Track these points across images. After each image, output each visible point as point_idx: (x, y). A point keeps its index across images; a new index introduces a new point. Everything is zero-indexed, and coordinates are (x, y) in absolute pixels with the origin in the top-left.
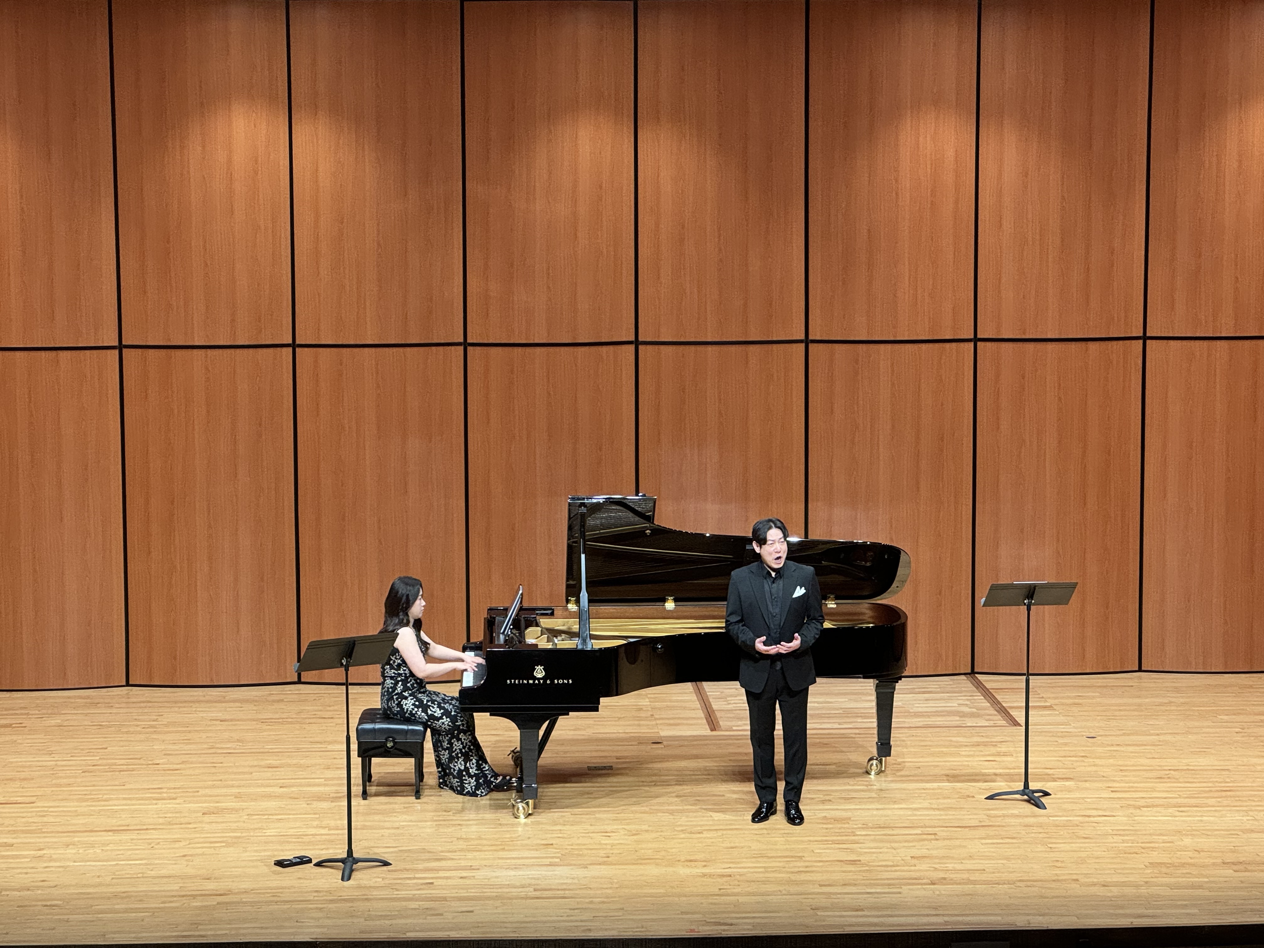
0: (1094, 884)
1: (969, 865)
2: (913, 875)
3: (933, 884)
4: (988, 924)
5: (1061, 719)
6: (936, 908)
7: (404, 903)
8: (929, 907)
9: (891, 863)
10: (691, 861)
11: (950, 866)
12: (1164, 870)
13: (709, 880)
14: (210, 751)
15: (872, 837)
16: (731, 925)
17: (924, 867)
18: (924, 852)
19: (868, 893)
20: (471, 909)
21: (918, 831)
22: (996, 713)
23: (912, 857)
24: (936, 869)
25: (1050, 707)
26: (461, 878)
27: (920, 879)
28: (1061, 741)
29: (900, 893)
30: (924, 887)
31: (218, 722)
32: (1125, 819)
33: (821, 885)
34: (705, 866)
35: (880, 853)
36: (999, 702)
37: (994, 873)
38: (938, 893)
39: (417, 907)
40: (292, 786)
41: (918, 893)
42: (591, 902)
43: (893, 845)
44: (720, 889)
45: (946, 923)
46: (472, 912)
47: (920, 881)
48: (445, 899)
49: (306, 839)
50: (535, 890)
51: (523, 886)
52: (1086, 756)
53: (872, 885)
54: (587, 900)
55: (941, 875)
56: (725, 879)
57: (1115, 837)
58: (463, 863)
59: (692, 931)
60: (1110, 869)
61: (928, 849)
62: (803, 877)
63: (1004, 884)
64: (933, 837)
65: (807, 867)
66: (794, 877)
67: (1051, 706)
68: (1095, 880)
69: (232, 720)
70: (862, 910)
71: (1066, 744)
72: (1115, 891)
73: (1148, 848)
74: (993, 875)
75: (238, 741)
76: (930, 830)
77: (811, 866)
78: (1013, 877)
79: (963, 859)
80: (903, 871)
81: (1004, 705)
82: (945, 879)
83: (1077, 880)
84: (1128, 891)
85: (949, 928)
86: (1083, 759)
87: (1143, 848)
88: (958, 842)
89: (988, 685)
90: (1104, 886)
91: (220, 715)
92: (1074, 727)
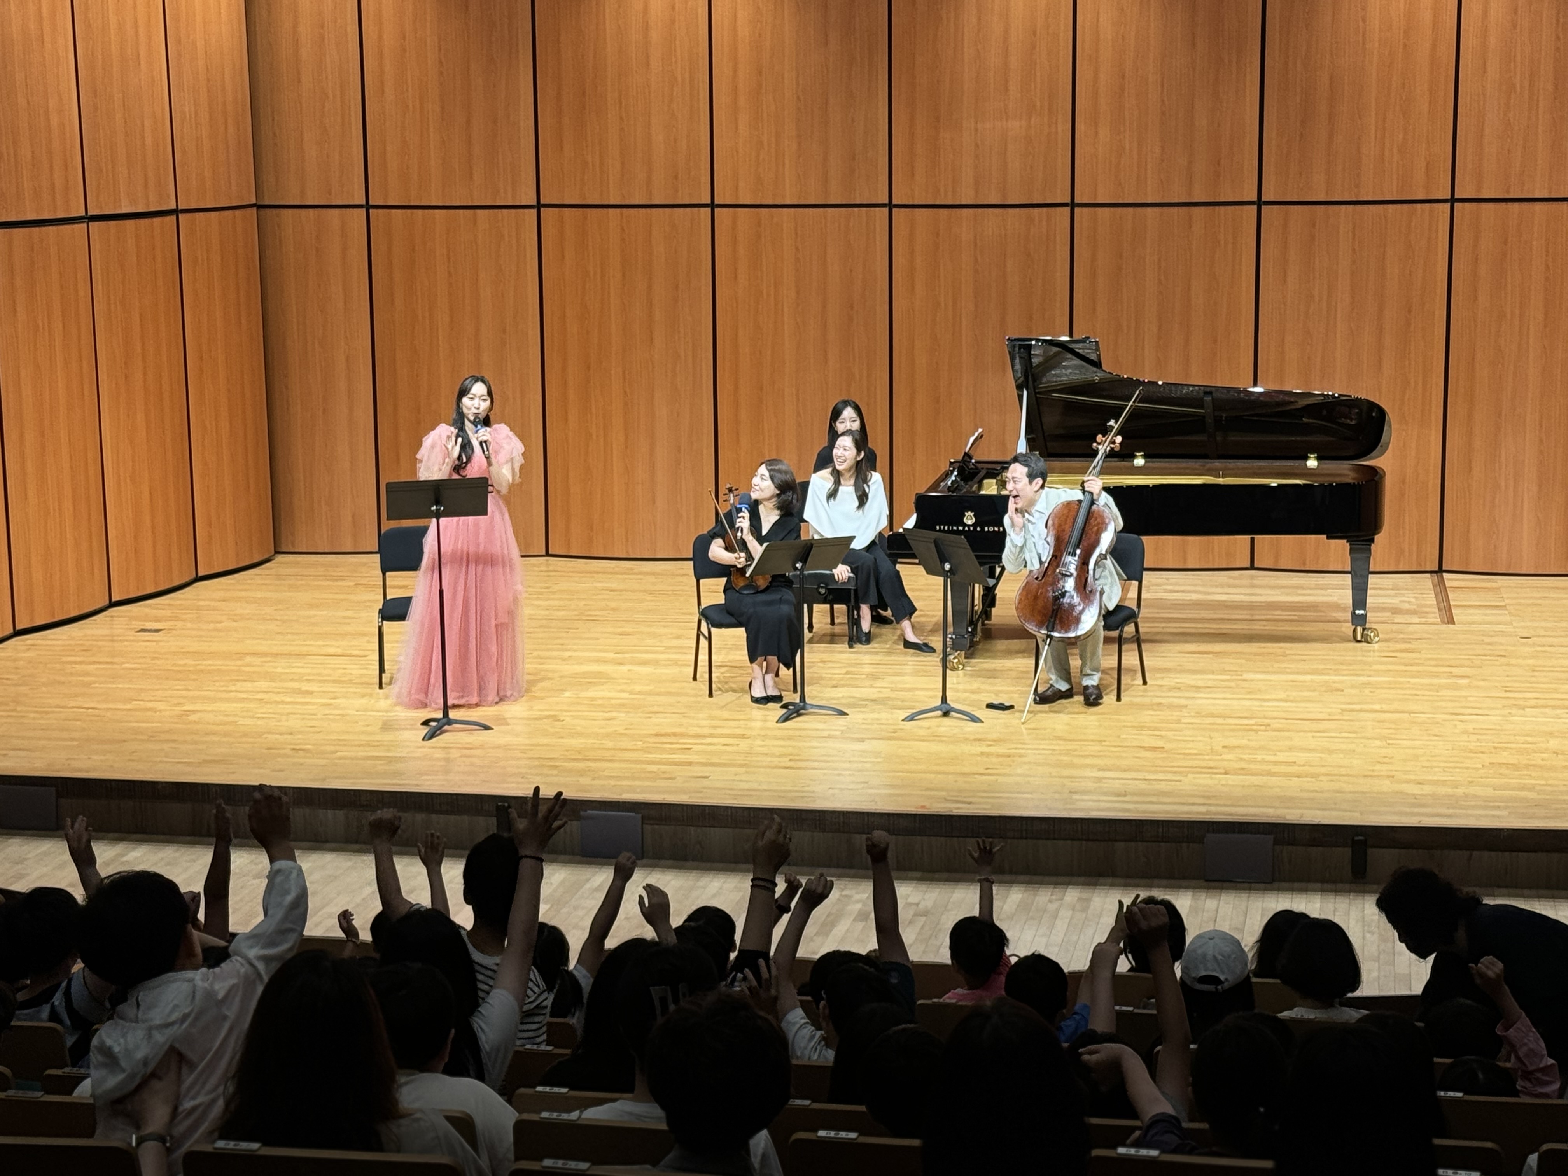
0: (1408, 782)
1: (1281, 757)
2: (1212, 764)
3: (1226, 773)
4: (1255, 815)
5: (1508, 618)
6: (1209, 798)
7: (644, 766)
8: (1203, 797)
9: (1195, 752)
10: (979, 740)
11: (1259, 758)
12: (1504, 771)
13: (985, 759)
14: (577, 618)
15: (1195, 726)
16: (970, 803)
17: (1230, 757)
18: (1244, 742)
19: (1146, 780)
20: (708, 775)
21: (1252, 722)
22: (1436, 610)
23: (1224, 747)
24: (1241, 759)
25: (1503, 607)
26: (725, 745)
27: (1216, 768)
28: (1487, 640)
29: (1180, 781)
30: (1214, 776)
31: (608, 592)
32: (1500, 718)
33: (1100, 770)
34: (991, 745)
35: (1193, 741)
36: (1448, 601)
37: (1304, 765)
38: (1224, 782)
39: (655, 770)
40: (627, 653)
41: (1202, 782)
42: (839, 775)
43: (1212, 734)
44: (987, 769)
45: (1207, 813)
46: (707, 777)
47: (1215, 771)
48: (690, 764)
49: (600, 702)
50: (791, 760)
51: (780, 756)
52: (1504, 656)
53: (1156, 772)
54: (836, 772)
55: (1243, 765)
56: (1001, 759)
57: (1471, 736)
58: (739, 732)
59: (923, 807)
60: (1439, 767)
61: (1249, 740)
62: (1088, 761)
63: (1306, 777)
64: (1263, 728)
65: (1100, 751)
66: (1076, 761)
67: (1505, 606)
68: (1413, 777)
69: (621, 591)
70: (1125, 796)
71: (1489, 644)
72: (1427, 789)
73: (1501, 748)
74: (1301, 768)
75: (613, 609)
76: (1266, 721)
77: (1104, 751)
78: (1323, 770)
79: (1279, 751)
80: (1204, 760)
81: (1452, 603)
82: (1243, 769)
83: (1393, 777)
84: (1443, 790)
85: (1207, 818)
86: (1498, 658)
87: (1495, 748)
88: (1287, 734)
89: (1448, 584)
90: (1420, 784)
91: (614, 586)
92: (1514, 627)
